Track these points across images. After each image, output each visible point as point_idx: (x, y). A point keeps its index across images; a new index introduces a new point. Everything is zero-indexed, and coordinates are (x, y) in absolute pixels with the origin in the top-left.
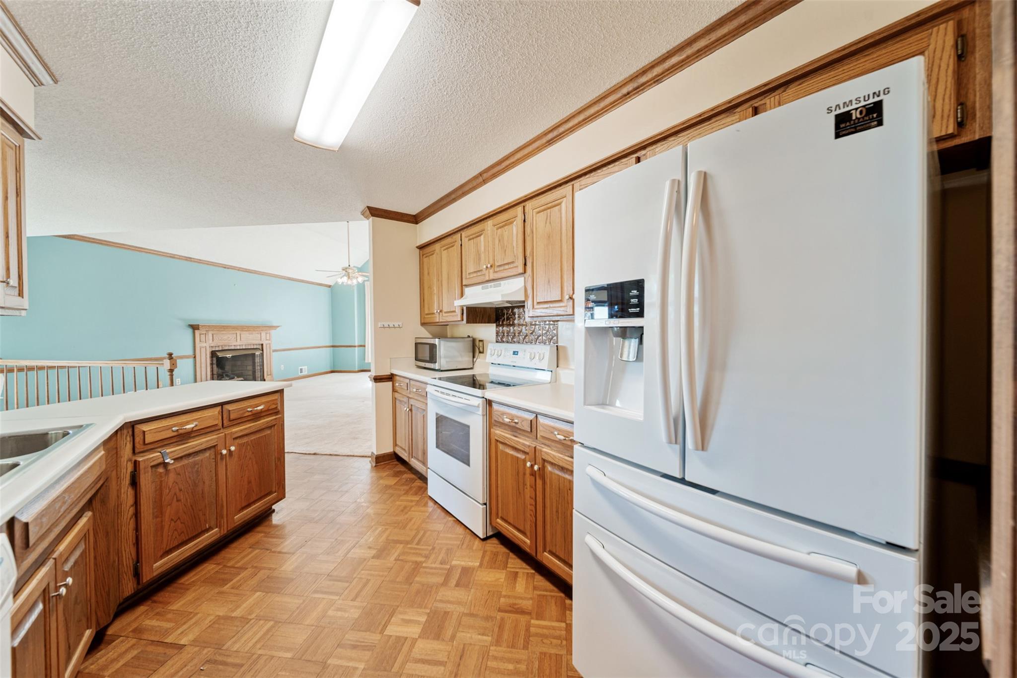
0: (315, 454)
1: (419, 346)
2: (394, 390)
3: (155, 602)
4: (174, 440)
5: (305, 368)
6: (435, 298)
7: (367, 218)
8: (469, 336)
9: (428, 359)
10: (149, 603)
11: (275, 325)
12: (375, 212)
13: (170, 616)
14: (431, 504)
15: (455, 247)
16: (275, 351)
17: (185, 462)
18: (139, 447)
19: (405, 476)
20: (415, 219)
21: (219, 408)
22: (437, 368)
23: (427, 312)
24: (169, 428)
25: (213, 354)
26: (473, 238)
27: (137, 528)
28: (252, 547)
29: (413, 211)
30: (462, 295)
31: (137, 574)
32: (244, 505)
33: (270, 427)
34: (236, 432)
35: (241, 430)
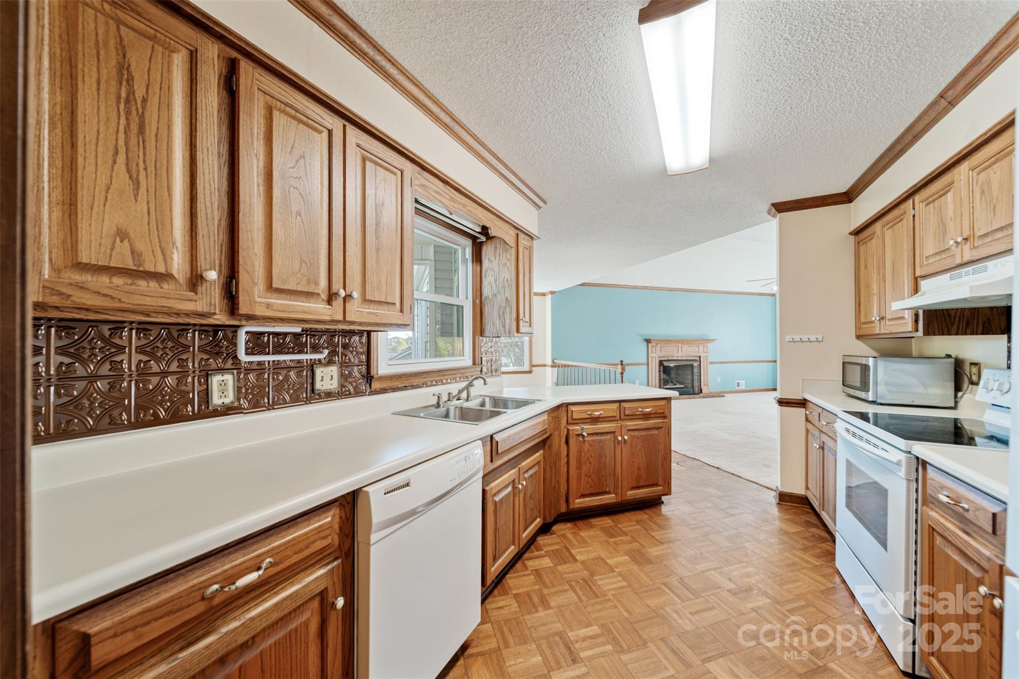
0: (718, 468)
1: (848, 366)
2: (807, 420)
3: (575, 525)
4: (588, 421)
5: (742, 382)
6: (875, 299)
7: (774, 216)
8: (949, 356)
9: (858, 385)
10: (573, 523)
11: (712, 338)
12: (781, 208)
13: (578, 538)
14: (837, 580)
15: (904, 221)
16: (711, 363)
17: (594, 438)
18: (570, 419)
19: (814, 530)
20: (847, 197)
21: (618, 404)
22: (870, 399)
23: (863, 320)
24: (585, 412)
25: (661, 362)
26: (934, 201)
27: (568, 472)
28: (638, 522)
29: (842, 187)
30: (916, 290)
31: (567, 501)
32: (634, 485)
33: (658, 428)
34: (629, 425)
35: (633, 425)
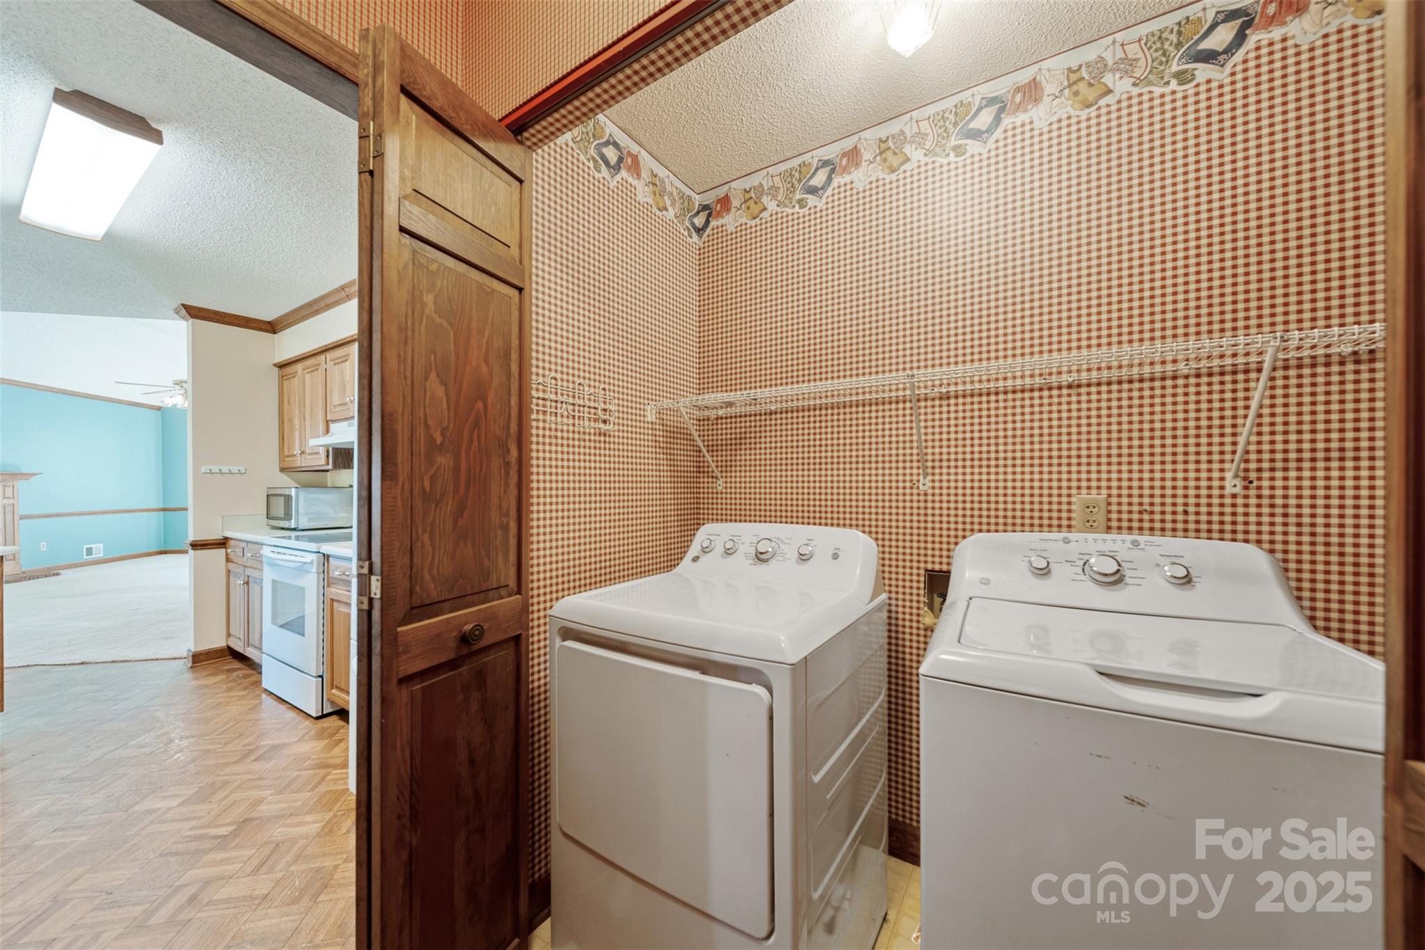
1: (272, 498)
2: (228, 560)
5: (99, 547)
6: (297, 434)
7: (183, 319)
9: (282, 515)
11: (25, 471)
12: (194, 312)
14: (265, 695)
15: (319, 370)
16: (24, 517)
19: (238, 673)
20: (271, 327)
22: (292, 527)
23: (286, 453)
26: (338, 363)
29: (268, 316)
30: (327, 431)
